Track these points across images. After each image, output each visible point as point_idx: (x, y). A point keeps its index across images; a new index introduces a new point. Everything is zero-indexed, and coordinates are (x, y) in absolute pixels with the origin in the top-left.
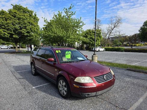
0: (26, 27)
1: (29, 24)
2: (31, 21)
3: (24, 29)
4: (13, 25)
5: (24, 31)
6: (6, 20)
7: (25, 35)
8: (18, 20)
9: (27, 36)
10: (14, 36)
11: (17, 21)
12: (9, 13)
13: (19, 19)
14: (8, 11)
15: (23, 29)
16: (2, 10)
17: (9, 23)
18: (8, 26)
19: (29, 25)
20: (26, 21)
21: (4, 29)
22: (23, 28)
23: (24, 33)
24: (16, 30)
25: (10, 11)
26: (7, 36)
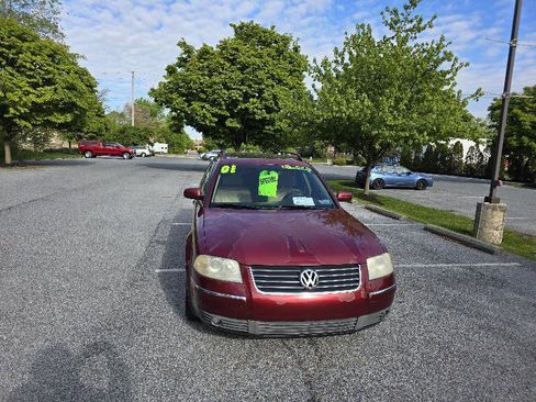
0: (261, 91)
1: (270, 82)
2: (277, 72)
3: (255, 100)
4: (228, 89)
5: (253, 105)
6: (210, 76)
7: (257, 117)
8: (239, 73)
9: (263, 122)
10: (228, 123)
11: (237, 75)
12: (221, 53)
13: (243, 68)
14: (218, 46)
15: (251, 100)
16: (205, 45)
17: (215, 83)
18: (214, 93)
19: (273, 86)
20: (261, 74)
21: (205, 101)
22: (254, 96)
23: (254, 113)
24: (235, 103)
25: (224, 46)
26: (211, 121)
